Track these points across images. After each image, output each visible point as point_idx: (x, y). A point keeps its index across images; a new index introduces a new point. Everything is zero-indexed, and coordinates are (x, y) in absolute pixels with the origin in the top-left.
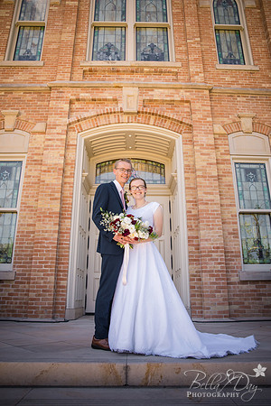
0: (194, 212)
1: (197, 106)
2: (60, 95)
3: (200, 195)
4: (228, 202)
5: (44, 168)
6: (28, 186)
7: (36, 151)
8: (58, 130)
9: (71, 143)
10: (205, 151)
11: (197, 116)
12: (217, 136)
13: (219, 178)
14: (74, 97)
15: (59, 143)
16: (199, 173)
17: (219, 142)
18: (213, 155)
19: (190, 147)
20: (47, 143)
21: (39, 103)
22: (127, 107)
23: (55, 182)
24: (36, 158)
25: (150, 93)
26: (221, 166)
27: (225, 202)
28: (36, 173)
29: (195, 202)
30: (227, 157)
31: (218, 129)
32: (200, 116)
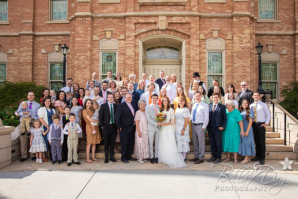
0: (188, 75)
1: (193, 25)
2: (130, 20)
3: (191, 68)
4: (203, 71)
5: (126, 57)
6: (120, 65)
7: (122, 49)
8: (131, 39)
9: (137, 44)
10: (195, 48)
11: (193, 31)
12: (201, 40)
13: (200, 60)
14: (136, 22)
15: (132, 45)
16: (191, 59)
17: (202, 43)
18: (198, 50)
19: (188, 46)
20: (126, 45)
21: (120, 24)
22: (161, 27)
23: (131, 63)
24: (122, 52)
25: (172, 19)
26: (202, 55)
27: (201, 71)
28: (123, 59)
29: (189, 71)
30: (205, 50)
31: (202, 37)
32: (194, 31)
